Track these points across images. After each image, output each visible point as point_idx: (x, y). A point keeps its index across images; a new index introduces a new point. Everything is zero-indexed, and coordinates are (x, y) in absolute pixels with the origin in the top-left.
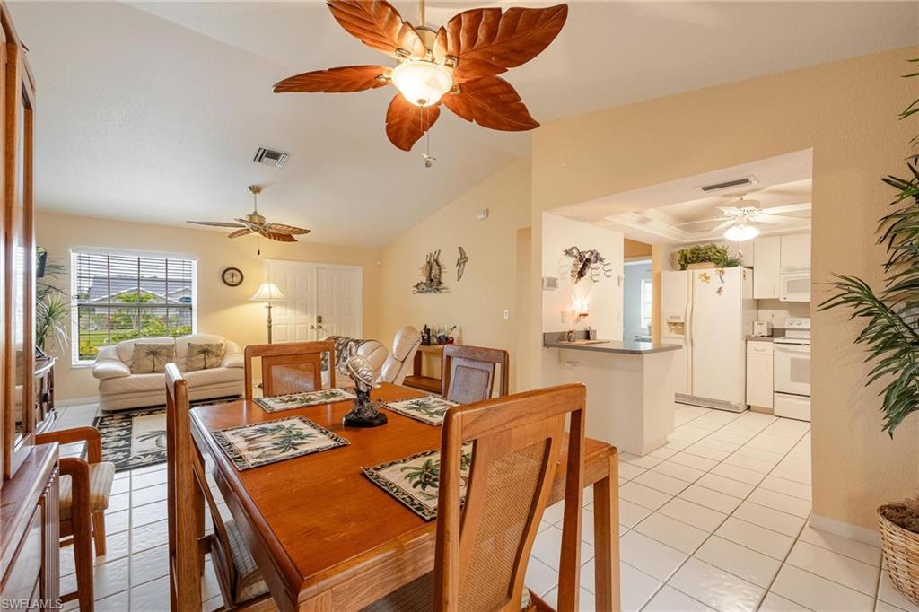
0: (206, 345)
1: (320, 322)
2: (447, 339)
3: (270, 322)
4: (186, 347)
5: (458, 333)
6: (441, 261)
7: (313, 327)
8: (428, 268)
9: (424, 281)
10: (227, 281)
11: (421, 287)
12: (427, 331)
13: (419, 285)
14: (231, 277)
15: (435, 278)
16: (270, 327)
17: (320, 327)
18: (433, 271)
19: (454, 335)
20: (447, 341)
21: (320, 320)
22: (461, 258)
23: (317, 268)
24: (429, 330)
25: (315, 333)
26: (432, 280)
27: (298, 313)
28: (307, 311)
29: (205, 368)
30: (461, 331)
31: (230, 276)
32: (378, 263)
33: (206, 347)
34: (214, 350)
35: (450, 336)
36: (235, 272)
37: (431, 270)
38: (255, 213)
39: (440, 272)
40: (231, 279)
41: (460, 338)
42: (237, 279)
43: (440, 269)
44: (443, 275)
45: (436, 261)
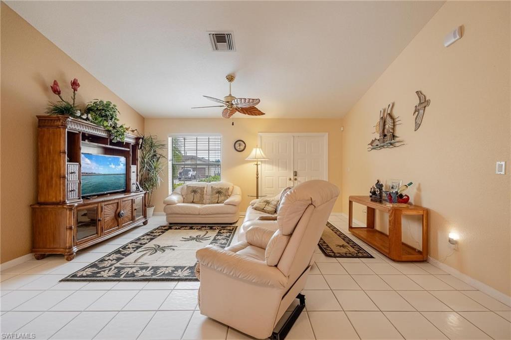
0: (221, 188)
1: (296, 175)
2: (401, 196)
3: (257, 175)
4: (210, 189)
5: (415, 190)
6: (395, 114)
7: (290, 179)
8: (382, 124)
9: (378, 138)
10: (237, 149)
11: (374, 144)
12: (379, 186)
13: (373, 141)
14: (240, 146)
15: (389, 132)
16: (257, 178)
17: (296, 179)
18: (387, 127)
19: (410, 193)
20: (402, 199)
21: (296, 174)
22: (420, 103)
23: (294, 137)
24: (382, 186)
25: (292, 183)
26: (385, 135)
27: (280, 169)
28: (286, 169)
29: (218, 203)
30: (419, 189)
31: (238, 145)
32: (342, 129)
33: (220, 190)
34: (224, 191)
35: (404, 193)
36: (241, 142)
37: (384, 125)
38: (230, 95)
39: (394, 126)
40: (239, 147)
41: (418, 197)
42: (242, 148)
43: (394, 123)
44: (398, 128)
45: (390, 115)
